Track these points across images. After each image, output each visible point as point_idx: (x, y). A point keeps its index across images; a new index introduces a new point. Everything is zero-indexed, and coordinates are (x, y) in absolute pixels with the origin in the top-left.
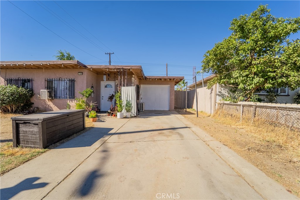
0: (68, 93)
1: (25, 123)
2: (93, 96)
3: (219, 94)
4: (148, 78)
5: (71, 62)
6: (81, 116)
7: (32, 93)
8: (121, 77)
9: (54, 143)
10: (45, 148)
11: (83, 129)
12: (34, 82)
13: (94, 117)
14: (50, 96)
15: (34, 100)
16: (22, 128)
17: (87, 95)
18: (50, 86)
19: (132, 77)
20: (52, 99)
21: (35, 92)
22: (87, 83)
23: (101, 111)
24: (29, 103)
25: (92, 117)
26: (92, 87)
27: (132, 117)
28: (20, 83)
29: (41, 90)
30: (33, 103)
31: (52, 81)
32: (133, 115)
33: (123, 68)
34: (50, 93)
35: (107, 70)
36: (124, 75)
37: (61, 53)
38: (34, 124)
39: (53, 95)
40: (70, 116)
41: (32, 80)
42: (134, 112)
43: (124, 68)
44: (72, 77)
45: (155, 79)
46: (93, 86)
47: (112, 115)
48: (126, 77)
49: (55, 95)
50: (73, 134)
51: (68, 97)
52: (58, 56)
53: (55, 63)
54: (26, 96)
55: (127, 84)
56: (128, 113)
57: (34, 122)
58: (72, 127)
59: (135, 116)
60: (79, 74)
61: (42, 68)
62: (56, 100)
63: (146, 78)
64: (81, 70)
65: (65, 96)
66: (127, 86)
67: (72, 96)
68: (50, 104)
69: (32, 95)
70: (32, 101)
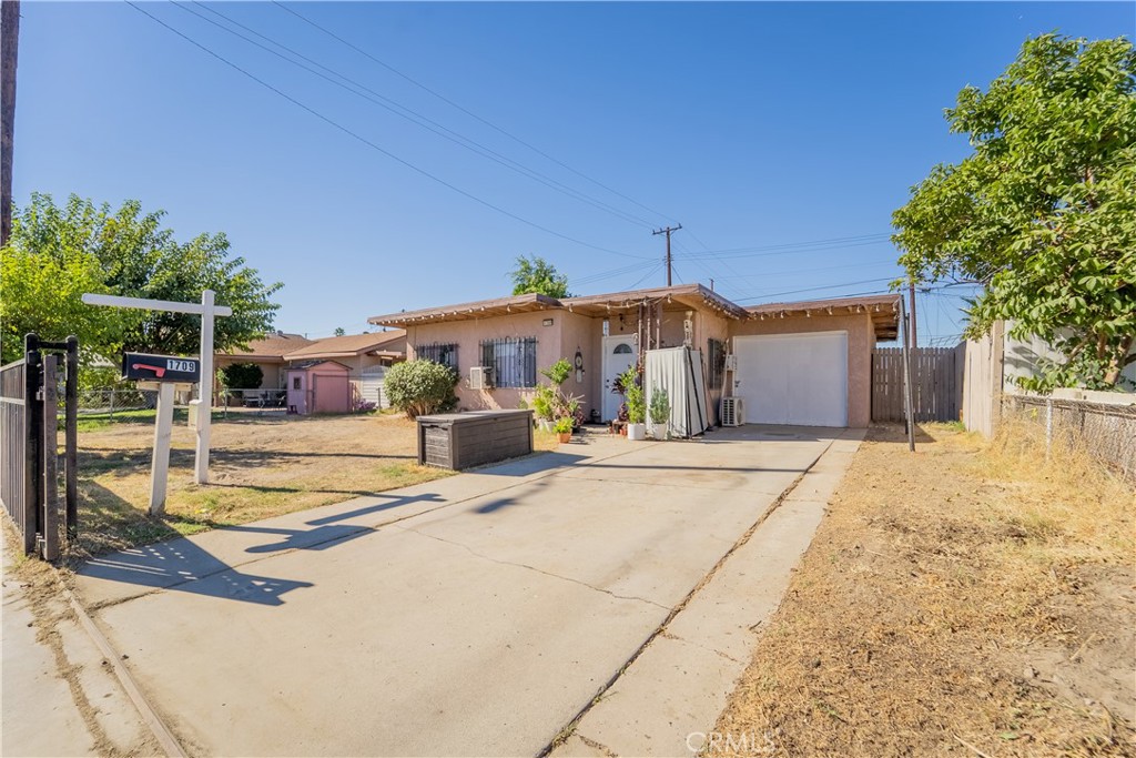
0: (522, 375)
1: (432, 427)
2: (579, 380)
3: (1019, 357)
4: (752, 312)
5: (524, 300)
6: (525, 423)
7: (457, 377)
8: (644, 323)
9: (471, 466)
10: (455, 469)
11: (528, 451)
12: (460, 350)
13: (564, 432)
14: (489, 382)
15: (459, 391)
16: (430, 435)
17: (560, 378)
18: (488, 360)
19: (686, 318)
20: (493, 388)
21: (461, 374)
22: (563, 347)
23: (603, 421)
24: (452, 397)
25: (559, 431)
26: (578, 354)
27: (671, 439)
28: (437, 352)
29: (472, 369)
30: (458, 399)
31: (493, 346)
32: (676, 434)
33: (647, 298)
34: (488, 373)
35: (608, 307)
36: (653, 317)
37: (523, 263)
38: (444, 429)
39: (494, 380)
40: (499, 420)
41: (457, 346)
42: (679, 422)
43: (650, 296)
44: (530, 334)
45: (778, 314)
46: (581, 350)
47: (619, 432)
48: (658, 321)
49: (497, 378)
50: (505, 457)
51: (522, 382)
52: (516, 274)
53: (495, 305)
54: (446, 383)
55: (662, 342)
56: (657, 426)
57: (443, 425)
58: (504, 443)
59: (684, 438)
60: (546, 323)
61: (473, 318)
62: (500, 391)
63: (743, 314)
64: (549, 315)
65: (518, 380)
66: (661, 347)
67: (531, 381)
68: (487, 398)
69: (456, 380)
70: (457, 395)
